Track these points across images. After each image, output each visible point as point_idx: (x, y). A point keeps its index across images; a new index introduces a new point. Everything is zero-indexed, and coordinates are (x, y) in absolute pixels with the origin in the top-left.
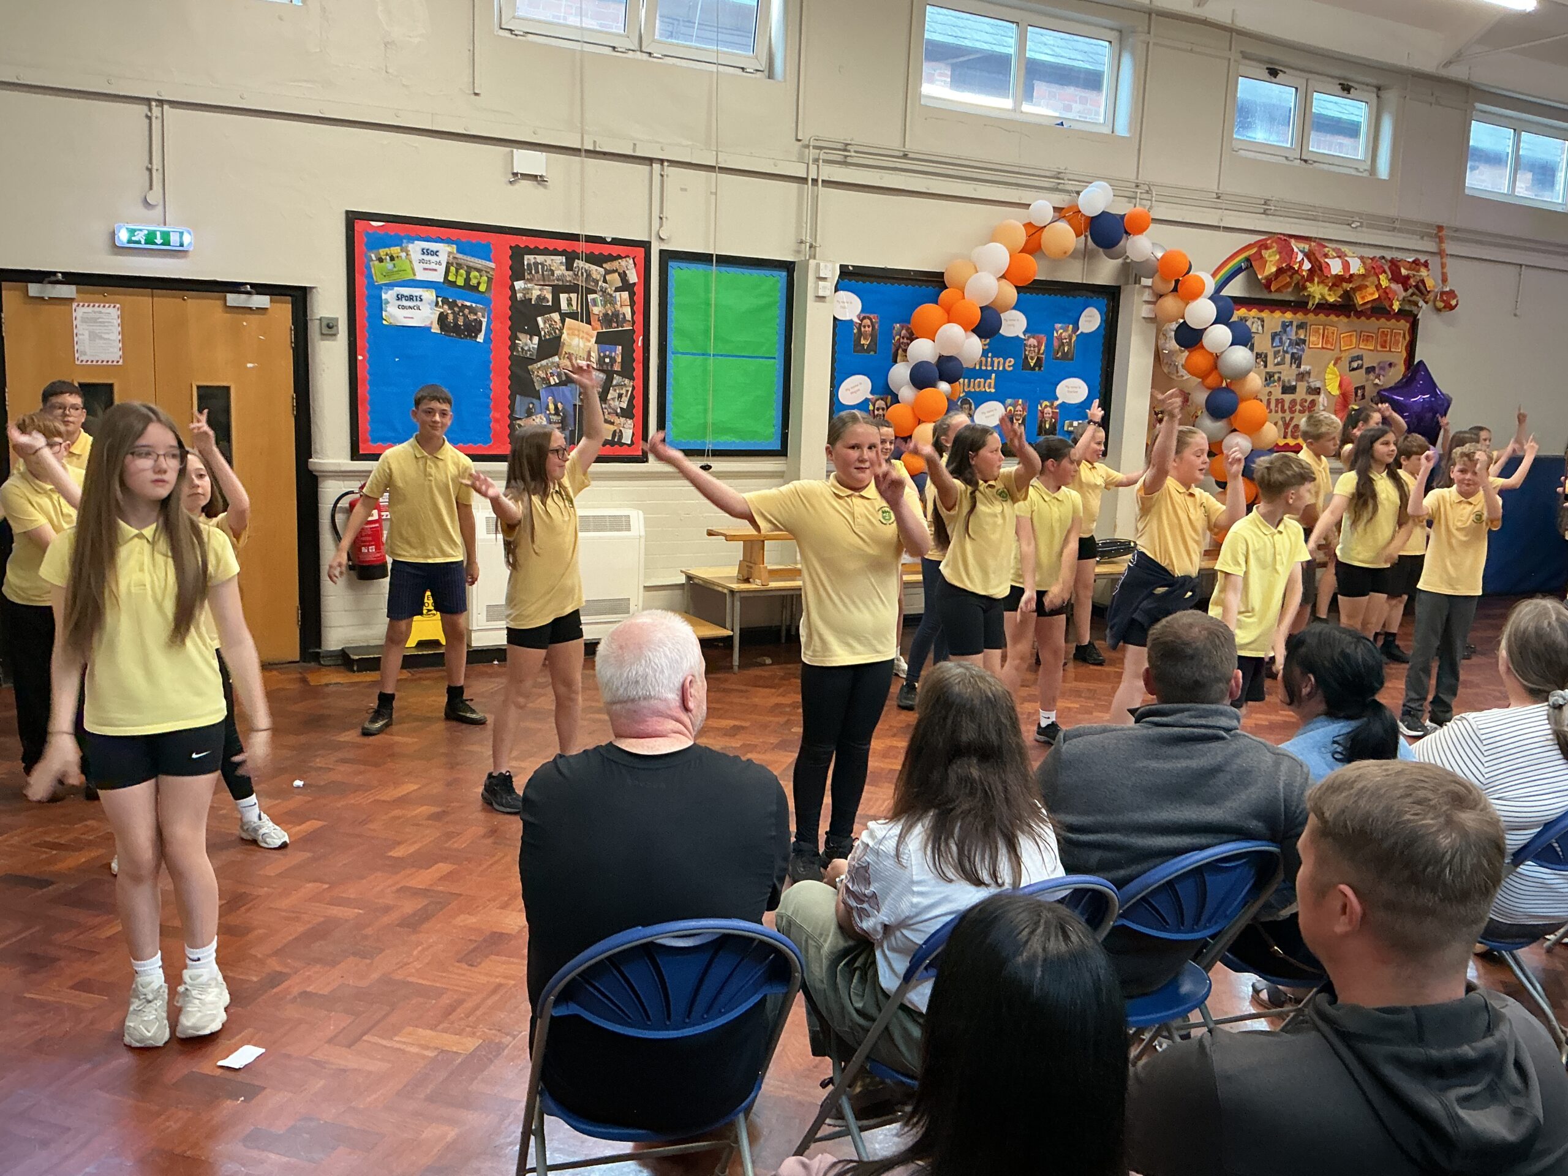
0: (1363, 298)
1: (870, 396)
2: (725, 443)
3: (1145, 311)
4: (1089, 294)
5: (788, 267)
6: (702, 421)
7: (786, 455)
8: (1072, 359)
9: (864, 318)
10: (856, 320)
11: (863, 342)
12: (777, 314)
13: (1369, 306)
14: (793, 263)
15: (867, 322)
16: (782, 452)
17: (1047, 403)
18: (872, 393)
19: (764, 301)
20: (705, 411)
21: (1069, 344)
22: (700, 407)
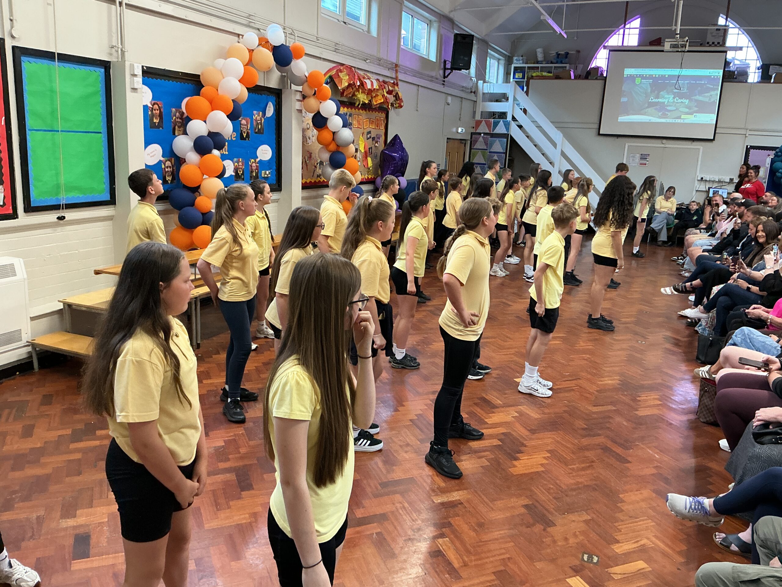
0: (376, 101)
1: (162, 159)
2: (73, 197)
3: (298, 105)
4: (269, 93)
5: (106, 65)
6: (55, 183)
7: (115, 204)
8: (263, 133)
9: (154, 104)
10: (150, 105)
11: (155, 121)
12: (100, 99)
13: (378, 106)
14: (109, 62)
15: (156, 107)
16: (112, 201)
17: (253, 160)
18: (163, 156)
19: (91, 90)
20: (57, 174)
21: (261, 123)
22: (54, 172)
